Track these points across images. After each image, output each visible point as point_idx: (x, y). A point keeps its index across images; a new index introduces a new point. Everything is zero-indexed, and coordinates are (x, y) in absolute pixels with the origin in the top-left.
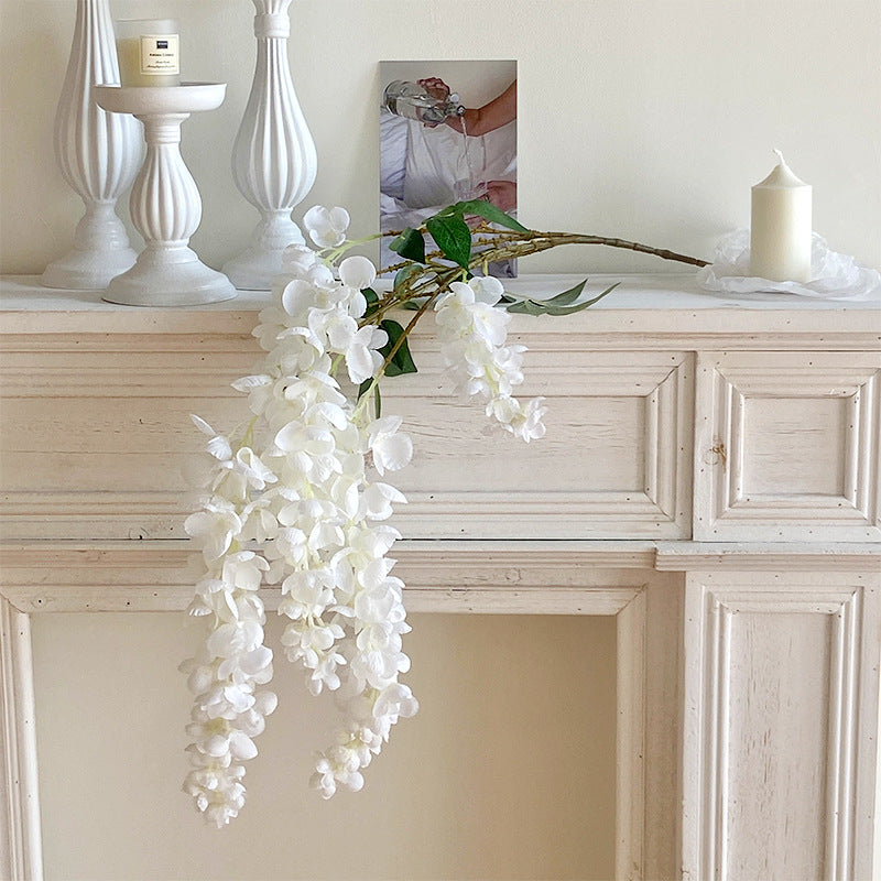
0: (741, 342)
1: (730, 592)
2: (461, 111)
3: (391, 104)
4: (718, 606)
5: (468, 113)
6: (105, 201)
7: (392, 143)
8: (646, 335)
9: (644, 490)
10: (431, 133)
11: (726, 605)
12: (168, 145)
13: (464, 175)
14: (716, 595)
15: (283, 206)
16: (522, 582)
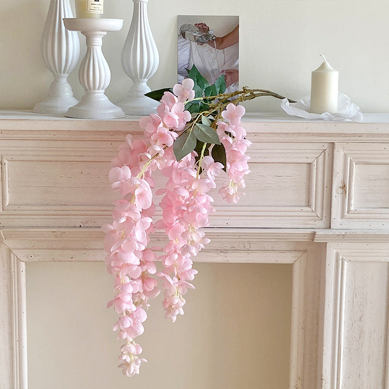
0: (354, 138)
1: (346, 252)
3: (183, 34)
4: (341, 258)
5: (217, 39)
6: (63, 75)
7: (184, 51)
8: (313, 134)
9: (309, 205)
10: (200, 48)
11: (344, 258)
12: (97, 47)
13: (215, 67)
14: (340, 254)
15: (144, 78)
16: (250, 249)
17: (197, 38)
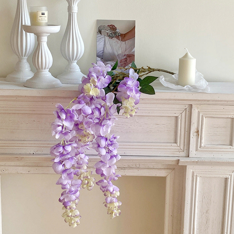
0: (205, 102)
1: (199, 171)
2: (119, 34)
3: (100, 32)
4: (195, 175)
5: (121, 35)
6: (24, 58)
7: (100, 42)
8: (178, 100)
9: (176, 142)
10: (111, 40)
11: (197, 175)
12: (44, 42)
13: (120, 52)
14: (195, 172)
15: (75, 60)
16: (139, 167)
17: (109, 34)
